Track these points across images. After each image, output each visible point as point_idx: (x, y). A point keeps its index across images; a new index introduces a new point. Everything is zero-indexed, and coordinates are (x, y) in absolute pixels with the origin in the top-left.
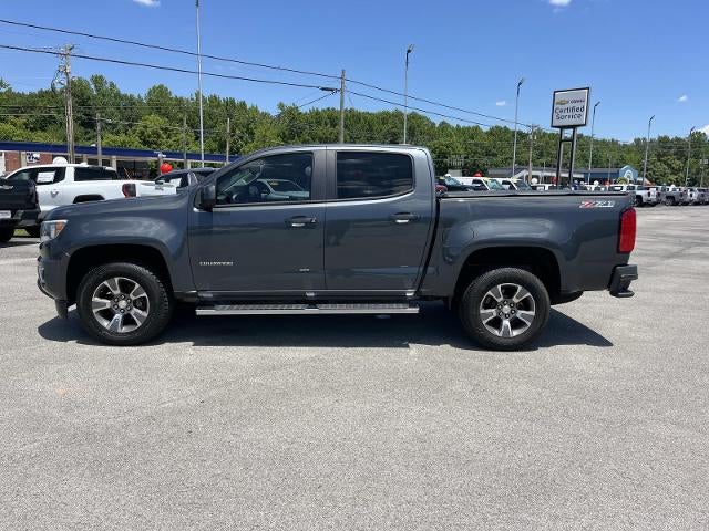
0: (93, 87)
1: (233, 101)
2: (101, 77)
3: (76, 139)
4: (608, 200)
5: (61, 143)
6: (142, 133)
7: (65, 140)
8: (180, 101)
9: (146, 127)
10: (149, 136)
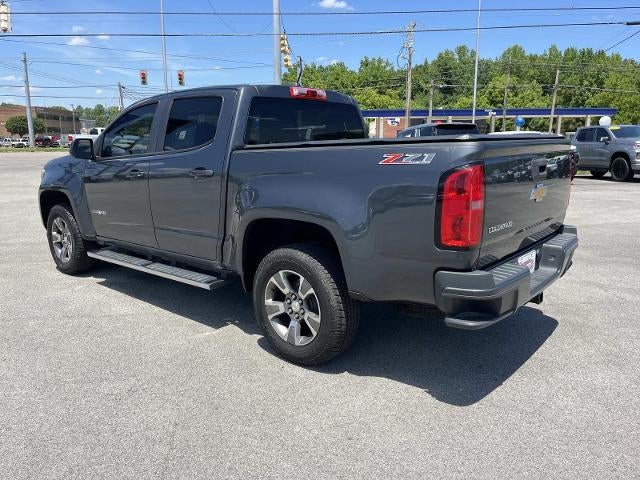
0: (457, 57)
1: (590, 52)
2: (464, 47)
3: (435, 105)
4: (424, 151)
5: (423, 108)
6: (491, 93)
7: (428, 105)
8: (533, 58)
9: (494, 88)
10: (497, 97)
